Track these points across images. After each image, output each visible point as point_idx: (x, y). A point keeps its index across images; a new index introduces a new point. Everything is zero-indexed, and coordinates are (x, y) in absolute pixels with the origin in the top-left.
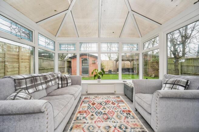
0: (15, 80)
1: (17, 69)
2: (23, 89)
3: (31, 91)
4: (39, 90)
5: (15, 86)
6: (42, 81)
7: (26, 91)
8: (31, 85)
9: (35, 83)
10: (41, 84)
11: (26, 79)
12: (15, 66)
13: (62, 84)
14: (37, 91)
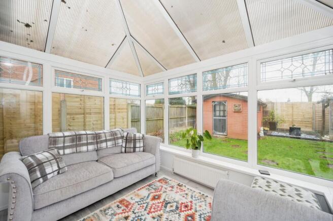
4: (80, 152)
5: (49, 145)
6: (90, 141)
8: (71, 144)
9: (78, 143)
10: (87, 144)
11: (65, 137)
13: (126, 147)
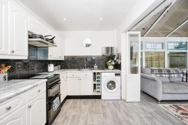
0: (151, 69)
1: (158, 64)
2: (154, 73)
3: (158, 75)
4: (163, 77)
5: (151, 72)
6: (166, 73)
7: (156, 75)
8: (159, 73)
9: (161, 73)
10: (165, 74)
11: (156, 69)
12: (157, 63)
13: (187, 79)
14: (161, 77)
